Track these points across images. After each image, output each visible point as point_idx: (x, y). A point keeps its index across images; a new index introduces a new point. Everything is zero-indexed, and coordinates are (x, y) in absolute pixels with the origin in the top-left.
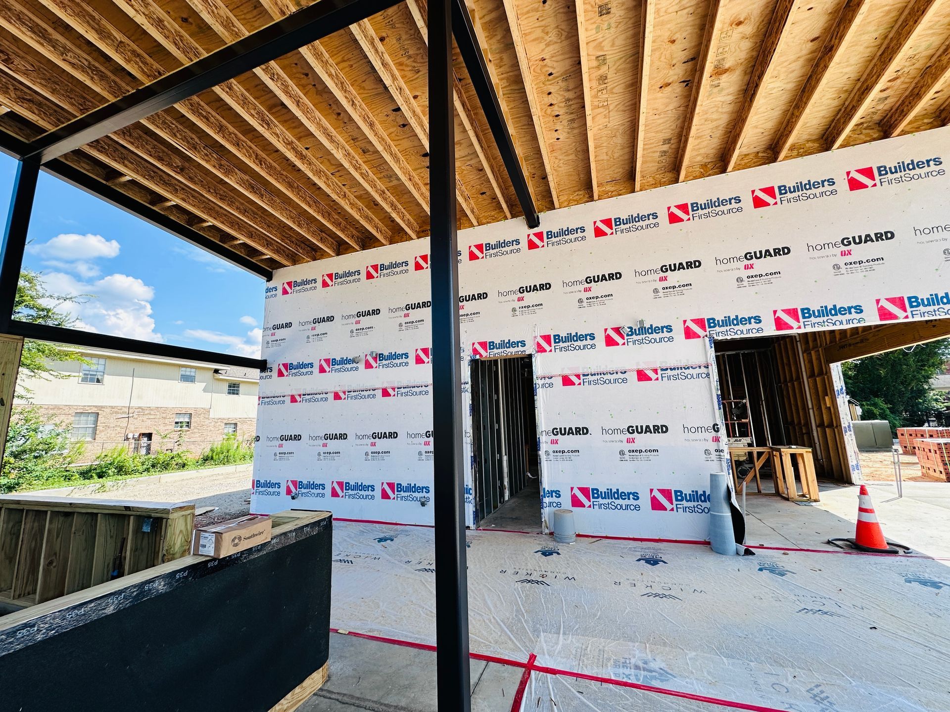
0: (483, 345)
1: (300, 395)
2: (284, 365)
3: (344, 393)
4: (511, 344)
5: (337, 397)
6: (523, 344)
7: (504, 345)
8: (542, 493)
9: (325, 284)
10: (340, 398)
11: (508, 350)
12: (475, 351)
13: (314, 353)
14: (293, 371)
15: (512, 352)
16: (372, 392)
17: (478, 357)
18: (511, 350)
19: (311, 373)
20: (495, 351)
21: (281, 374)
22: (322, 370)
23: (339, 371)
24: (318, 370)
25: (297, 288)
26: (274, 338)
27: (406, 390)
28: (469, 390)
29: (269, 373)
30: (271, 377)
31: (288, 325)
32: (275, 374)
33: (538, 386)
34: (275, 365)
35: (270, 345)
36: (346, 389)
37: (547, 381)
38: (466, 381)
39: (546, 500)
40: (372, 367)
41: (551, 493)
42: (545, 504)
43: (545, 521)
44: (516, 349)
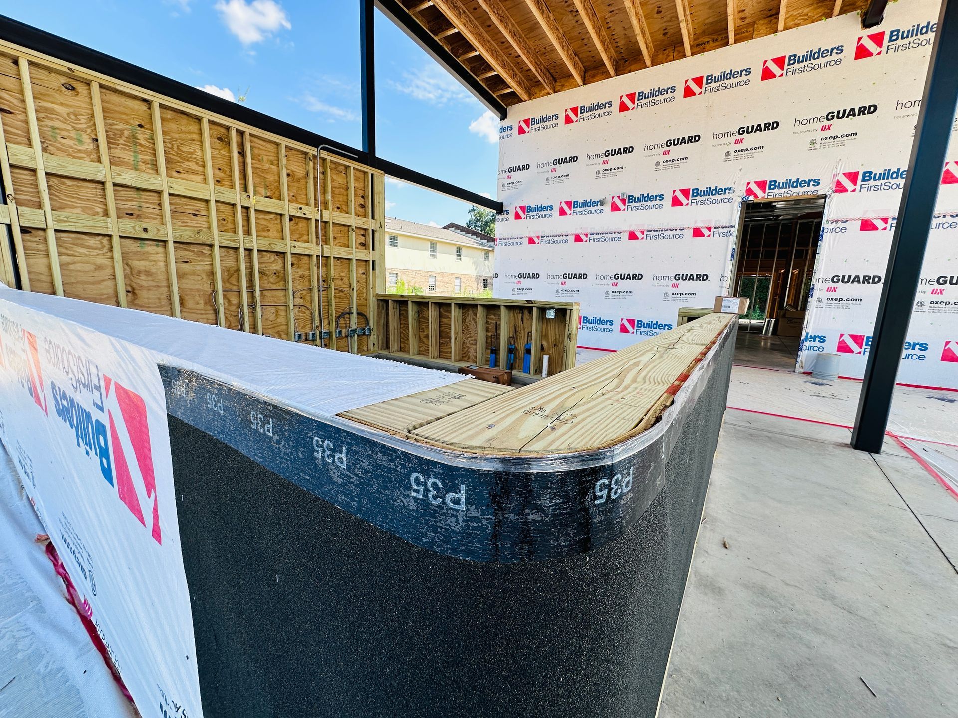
0: (762, 185)
1: (538, 237)
2: (521, 208)
3: (586, 235)
4: (799, 183)
5: (578, 239)
6: (817, 182)
7: (789, 184)
8: (803, 337)
9: (568, 120)
10: (581, 240)
11: (794, 190)
12: (750, 192)
13: (556, 196)
14: (531, 214)
15: (799, 192)
16: (617, 235)
17: (752, 198)
18: (800, 190)
19: (551, 215)
20: (777, 191)
21: (518, 217)
22: (563, 213)
23: (582, 213)
24: (558, 213)
25: (536, 126)
26: (510, 181)
27: (656, 233)
28: (735, 234)
29: (506, 216)
30: (507, 219)
31: (526, 167)
32: (512, 216)
33: (826, 231)
34: (511, 207)
35: (506, 188)
36: (589, 232)
37: (840, 225)
38: (733, 224)
39: (807, 344)
40: (619, 210)
41: (814, 338)
42: (804, 348)
43: (802, 362)
44: (806, 189)
